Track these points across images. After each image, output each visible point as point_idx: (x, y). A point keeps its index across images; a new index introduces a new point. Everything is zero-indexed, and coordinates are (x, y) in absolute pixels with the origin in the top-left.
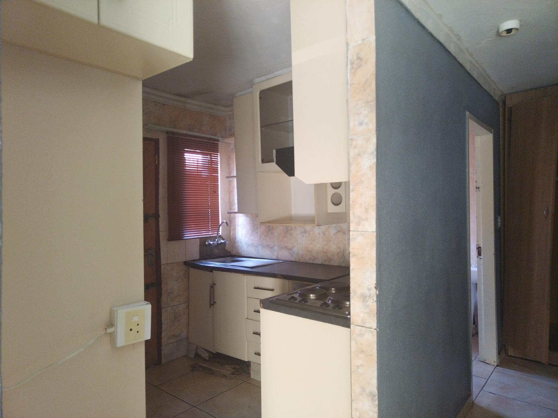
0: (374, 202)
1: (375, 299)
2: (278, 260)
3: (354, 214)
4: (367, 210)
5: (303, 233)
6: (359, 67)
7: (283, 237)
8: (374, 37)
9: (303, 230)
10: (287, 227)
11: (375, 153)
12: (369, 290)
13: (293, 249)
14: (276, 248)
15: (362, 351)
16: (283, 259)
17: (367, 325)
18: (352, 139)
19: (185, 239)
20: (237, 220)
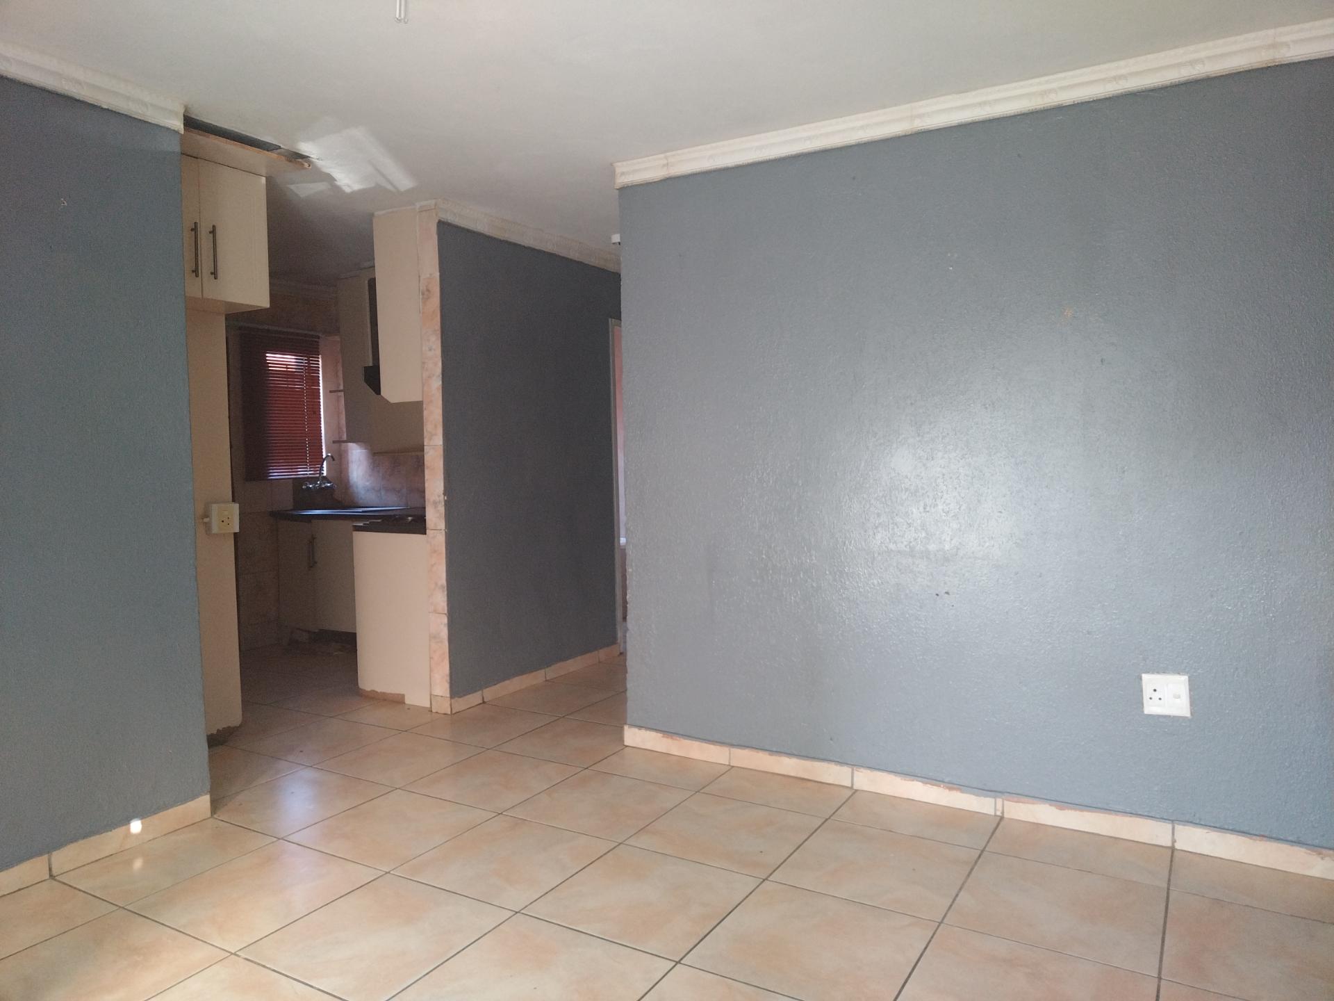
0: (441, 419)
1: (443, 503)
3: (426, 430)
4: (436, 426)
6: (428, 298)
7: (413, 475)
8: (438, 274)
10: (418, 462)
11: (441, 376)
12: (439, 496)
14: (404, 491)
16: (414, 506)
17: (439, 528)
18: (424, 363)
19: (271, 479)
20: (350, 454)
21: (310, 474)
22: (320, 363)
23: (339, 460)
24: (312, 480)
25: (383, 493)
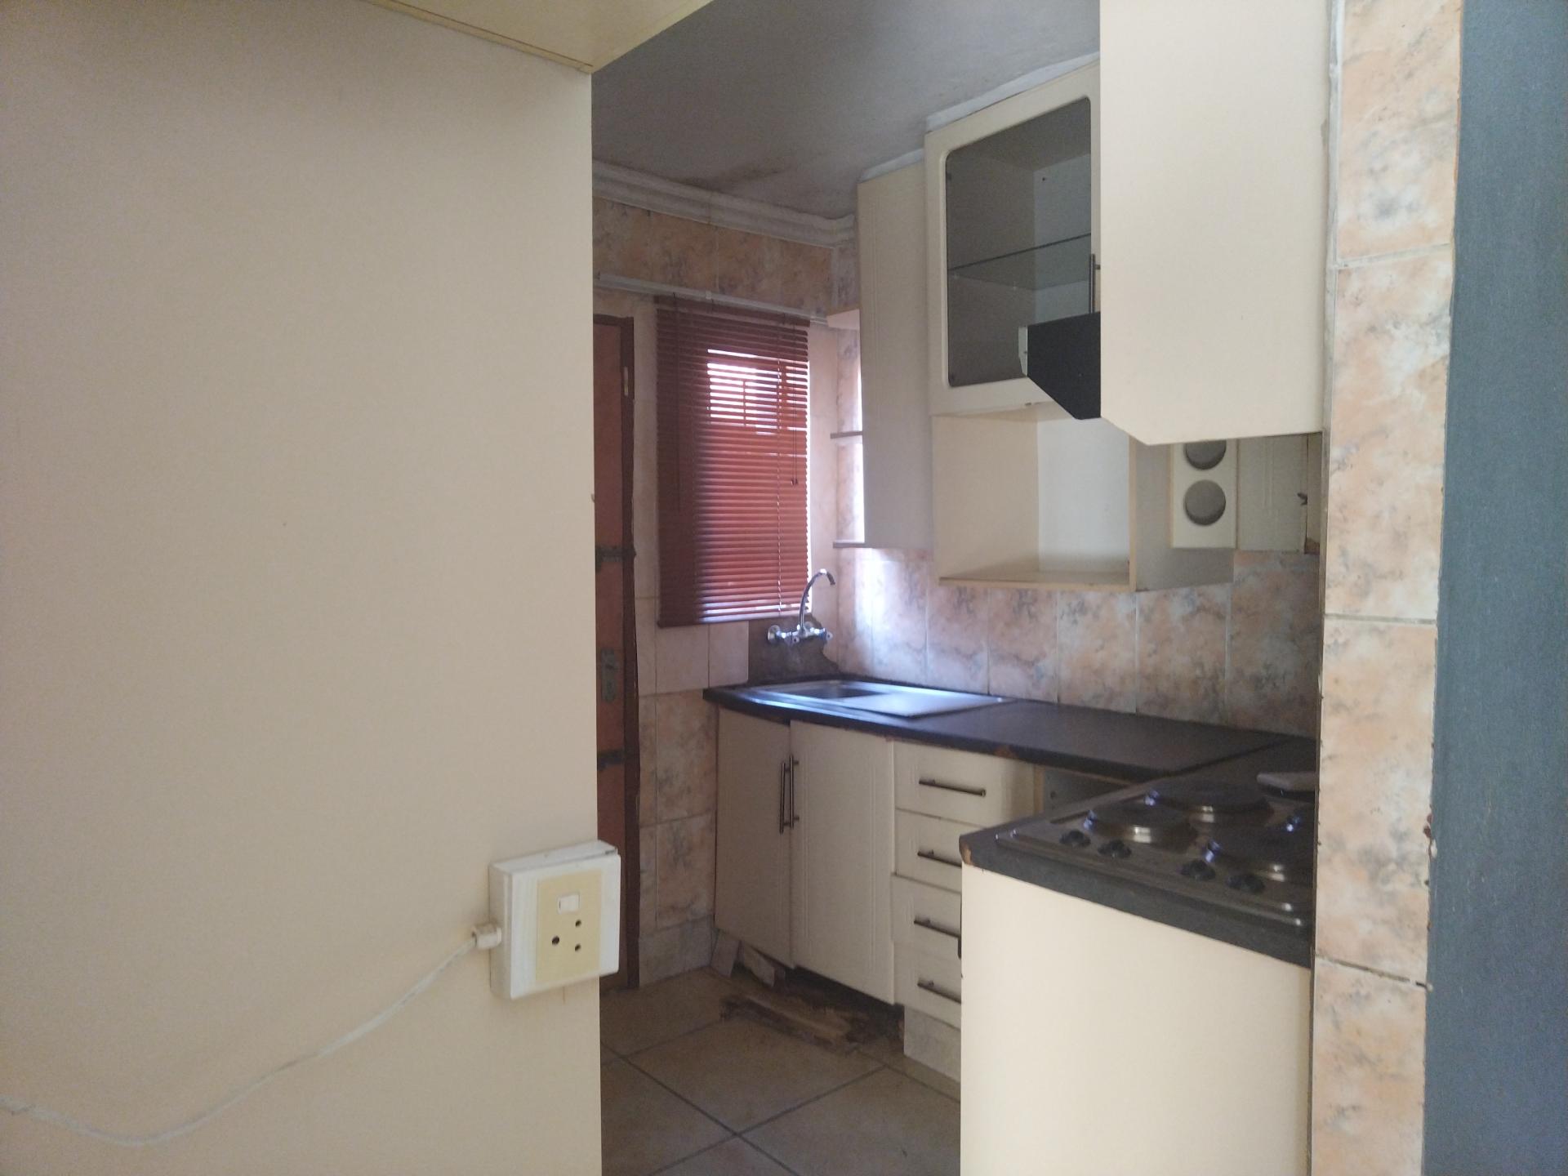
0: (1433, 508)
1: (1425, 874)
2: (989, 695)
3: (1344, 553)
4: (1400, 539)
5: (1074, 612)
7: (1007, 625)
9: (1074, 603)
10: (1022, 593)
12: (1402, 837)
13: (1040, 664)
14: (983, 657)
16: (1008, 694)
17: (1386, 966)
18: (1343, 272)
19: (710, 623)
20: (859, 569)
21: (783, 610)
22: (809, 376)
23: (838, 579)
25: (930, 655)
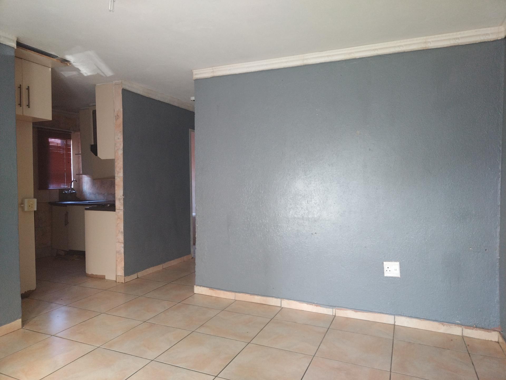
0: (122, 166)
1: (123, 199)
3: (116, 170)
4: (120, 169)
6: (118, 119)
8: (122, 109)
11: (122, 149)
12: (121, 196)
15: (119, 218)
17: (121, 209)
18: (116, 144)
19: (50, 189)
20: (83, 179)
21: (66, 187)
22: (71, 143)
23: (79, 182)
24: (68, 190)
25: (97, 195)
